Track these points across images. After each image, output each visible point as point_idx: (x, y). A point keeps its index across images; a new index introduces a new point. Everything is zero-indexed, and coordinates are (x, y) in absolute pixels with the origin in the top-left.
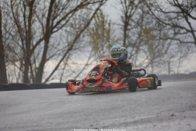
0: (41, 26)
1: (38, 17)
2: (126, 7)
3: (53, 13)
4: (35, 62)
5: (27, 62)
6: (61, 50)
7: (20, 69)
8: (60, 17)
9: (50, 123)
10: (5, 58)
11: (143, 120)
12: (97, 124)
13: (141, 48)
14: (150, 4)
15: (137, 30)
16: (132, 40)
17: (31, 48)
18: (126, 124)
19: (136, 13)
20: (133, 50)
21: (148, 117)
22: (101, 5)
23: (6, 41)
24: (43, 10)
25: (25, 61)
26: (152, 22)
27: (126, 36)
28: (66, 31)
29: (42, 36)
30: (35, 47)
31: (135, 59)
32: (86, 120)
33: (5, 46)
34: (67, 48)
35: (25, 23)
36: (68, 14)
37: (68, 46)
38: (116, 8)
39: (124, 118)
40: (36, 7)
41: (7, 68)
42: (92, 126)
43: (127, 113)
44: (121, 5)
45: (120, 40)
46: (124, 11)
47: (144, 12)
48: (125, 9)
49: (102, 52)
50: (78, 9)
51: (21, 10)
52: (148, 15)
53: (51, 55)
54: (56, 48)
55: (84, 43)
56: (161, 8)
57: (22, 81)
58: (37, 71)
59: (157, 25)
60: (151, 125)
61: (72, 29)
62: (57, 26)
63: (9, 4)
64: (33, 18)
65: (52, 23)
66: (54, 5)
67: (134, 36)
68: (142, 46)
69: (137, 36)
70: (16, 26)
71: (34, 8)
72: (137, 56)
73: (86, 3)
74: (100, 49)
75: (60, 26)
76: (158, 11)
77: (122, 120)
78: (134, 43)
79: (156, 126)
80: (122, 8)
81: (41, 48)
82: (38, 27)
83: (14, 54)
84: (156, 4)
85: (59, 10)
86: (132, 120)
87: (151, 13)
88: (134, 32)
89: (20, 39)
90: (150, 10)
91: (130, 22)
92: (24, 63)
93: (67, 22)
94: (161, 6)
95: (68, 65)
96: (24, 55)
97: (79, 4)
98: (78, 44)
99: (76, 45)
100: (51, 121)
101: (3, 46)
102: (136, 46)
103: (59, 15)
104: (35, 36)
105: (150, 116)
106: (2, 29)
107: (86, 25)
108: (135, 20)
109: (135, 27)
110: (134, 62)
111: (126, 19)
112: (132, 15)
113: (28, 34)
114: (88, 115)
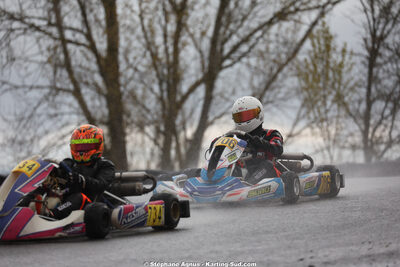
0: (198, 55)
1: (192, 36)
2: (374, 20)
3: (222, 29)
4: (184, 129)
5: (168, 128)
7: (155, 142)
8: (238, 36)
9: (217, 252)
10: (125, 117)
12: (312, 258)
15: (395, 66)
16: (385, 87)
17: (179, 98)
18: (372, 258)
19: (393, 31)
22: (322, 14)
23: (127, 83)
24: (202, 22)
25: (166, 126)
27: (372, 79)
28: (248, 65)
29: (200, 76)
30: (185, 98)
31: (390, 124)
32: (289, 247)
33: (126, 93)
35: (166, 49)
36: (255, 31)
38: (353, 21)
39: (367, 246)
40: (187, 15)
41: (128, 138)
42: (302, 260)
43: (373, 235)
44: (364, 15)
45: (360, 86)
46: (370, 28)
48: (372, 23)
49: (322, 110)
50: (275, 20)
51: (159, 22)
53: (217, 114)
54: (227, 100)
55: (284, 90)
57: (158, 166)
58: (188, 145)
61: (261, 63)
62: (233, 56)
63: (136, 8)
65: (222, 50)
66: (227, 11)
67: (389, 77)
70: (148, 54)
71: (184, 17)
72: (392, 120)
74: (319, 104)
75: (236, 55)
77: (364, 250)
78: (388, 92)
80: (366, 21)
81: (199, 100)
83: (144, 112)
86: (383, 250)
88: (388, 71)
89: (157, 81)
91: (381, 50)
92: (162, 128)
93: (252, 47)
97: (278, 10)
98: (272, 94)
100: (218, 248)
101: (120, 95)
102: (392, 98)
103: (235, 32)
107: (290, 56)
108: (391, 46)
109: (390, 59)
110: (387, 132)
111: (373, 43)
112: (386, 36)
113: (172, 70)
114: (294, 239)
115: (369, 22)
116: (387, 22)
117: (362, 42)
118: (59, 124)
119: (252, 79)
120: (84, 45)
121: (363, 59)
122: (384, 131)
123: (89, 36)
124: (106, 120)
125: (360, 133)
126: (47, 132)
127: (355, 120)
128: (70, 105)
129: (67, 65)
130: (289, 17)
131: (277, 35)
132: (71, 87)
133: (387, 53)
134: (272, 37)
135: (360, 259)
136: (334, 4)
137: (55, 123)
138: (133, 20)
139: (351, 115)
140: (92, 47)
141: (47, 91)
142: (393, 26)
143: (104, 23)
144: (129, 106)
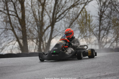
0: (49, 18)
2: (101, 6)
3: (56, 10)
4: (45, 40)
6: (62, 32)
7: (36, 44)
8: (61, 12)
10: (27, 37)
11: (111, 75)
12: (82, 77)
13: (110, 31)
14: (116, 4)
15: (107, 20)
16: (104, 26)
17: (43, 31)
18: (100, 77)
19: (107, 10)
20: (105, 32)
21: (113, 72)
22: (85, 5)
23: (28, 27)
24: (50, 8)
25: (39, 39)
26: (117, 15)
27: (101, 24)
28: (64, 21)
29: (50, 24)
30: (45, 30)
31: (106, 37)
32: (76, 74)
33: (28, 30)
35: (39, 16)
38: (95, 7)
39: (99, 73)
41: (28, 43)
42: (79, 78)
43: (101, 70)
44: (98, 5)
45: (97, 26)
46: (100, 9)
47: (112, 9)
48: (100, 7)
49: (85, 34)
50: (71, 7)
51: (37, 8)
52: (114, 11)
53: (55, 35)
54: (58, 31)
57: (37, 51)
58: (46, 45)
60: (116, 78)
61: (68, 20)
62: (59, 18)
63: (30, 4)
64: (44, 13)
65: (56, 16)
66: (57, 5)
67: (106, 24)
68: (110, 30)
69: (107, 24)
70: (34, 18)
71: (45, 7)
72: (107, 36)
73: (76, 4)
74: (84, 32)
75: (60, 18)
77: (98, 75)
78: (105, 28)
80: (98, 7)
81: (49, 31)
83: (33, 35)
85: (60, 8)
86: (104, 75)
87: (116, 10)
88: (105, 22)
89: (37, 26)
90: (115, 8)
91: (103, 15)
92: (38, 40)
93: (65, 15)
96: (39, 35)
97: (72, 4)
101: (26, 30)
102: (107, 30)
103: (60, 11)
104: (45, 24)
105: (115, 72)
106: (26, 19)
107: (76, 17)
108: (106, 14)
109: (106, 18)
110: (105, 40)
111: (101, 13)
112: (104, 11)
113: (41, 23)
114: (77, 72)
115: (99, 7)
116: (105, 7)
117: (98, 13)
118: (8, 39)
119: (65, 25)
120: (15, 16)
121: (98, 18)
122: (104, 39)
123: (16, 13)
124: (21, 38)
125: (97, 40)
126: (4, 42)
127: (96, 36)
128: (11, 34)
129: (10, 22)
130: (76, 6)
131: (72, 12)
132: (11, 28)
133: (105, 16)
134: (71, 12)
135: (97, 77)
136: (89, 2)
137: (6, 39)
138: (29, 8)
139: (95, 35)
140: (17, 16)
141: (4, 29)
142: (107, 8)
143: (20, 9)
144: (28, 33)
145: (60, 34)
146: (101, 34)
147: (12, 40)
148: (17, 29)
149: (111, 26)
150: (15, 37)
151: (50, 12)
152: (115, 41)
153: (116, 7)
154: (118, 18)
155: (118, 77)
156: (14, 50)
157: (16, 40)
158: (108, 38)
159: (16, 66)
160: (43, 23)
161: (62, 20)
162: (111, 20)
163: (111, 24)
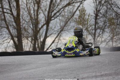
0: (44, 16)
1: (42, 10)
2: (97, 5)
3: (52, 8)
4: (40, 38)
5: (35, 38)
6: (56, 31)
7: (31, 42)
8: (56, 10)
9: (49, 75)
10: (22, 35)
11: (107, 74)
12: (78, 77)
13: (105, 30)
14: (112, 3)
15: (103, 19)
16: (100, 25)
17: (38, 29)
18: (96, 77)
19: (102, 8)
20: (100, 31)
22: (81, 4)
23: (23, 25)
24: (45, 6)
26: (113, 14)
27: (96, 23)
28: (59, 19)
29: (45, 22)
30: (40, 29)
32: (71, 74)
33: (22, 28)
34: (60, 30)
35: (34, 14)
36: (61, 9)
37: (61, 28)
38: (90, 6)
39: (95, 73)
41: (23, 41)
42: (75, 77)
43: (96, 70)
44: (94, 4)
45: (93, 25)
47: (107, 8)
48: (96, 6)
50: (67, 5)
51: (32, 6)
52: (110, 10)
53: (50, 34)
54: (53, 30)
55: (70, 27)
56: (118, 6)
57: (32, 50)
58: (41, 43)
59: (115, 16)
60: (112, 77)
61: (63, 18)
62: (54, 16)
64: (39, 11)
65: (51, 15)
66: (53, 3)
67: (101, 22)
68: (106, 29)
69: (103, 23)
70: (29, 16)
71: (40, 5)
72: (102, 36)
73: (72, 2)
75: (56, 16)
76: (116, 8)
77: (94, 74)
78: (101, 27)
79: (114, 78)
81: (44, 30)
82: (42, 17)
83: (28, 34)
84: (115, 3)
85: (55, 6)
86: (100, 74)
87: (112, 9)
88: (101, 21)
89: (32, 24)
90: (111, 7)
91: (99, 14)
92: (33, 38)
93: (60, 14)
94: (118, 4)
95: (61, 40)
96: (34, 34)
97: (67, 3)
98: (67, 28)
99: (66, 28)
100: (50, 74)
101: (21, 28)
102: (102, 29)
103: (55, 9)
104: (40, 22)
105: (110, 72)
106: (21, 17)
107: (72, 16)
108: (102, 13)
109: (102, 17)
111: (97, 12)
112: (100, 10)
113: (36, 21)
114: (73, 71)
115: (95, 6)
116: (100, 6)
117: (93, 12)
118: (2, 37)
119: (60, 23)
120: (10, 14)
121: (93, 17)
122: (100, 38)
123: (11, 11)
124: (16, 36)
125: (93, 39)
127: (91, 35)
128: (6, 32)
129: (5, 20)
130: (71, 4)
132: (6, 26)
133: (101, 15)
135: (93, 77)
137: (1, 37)
138: (24, 6)
140: (12, 14)
142: (102, 7)
143: (16, 7)
144: (23, 32)
145: (55, 32)
146: (96, 33)
147: (6, 38)
148: (12, 27)
149: (106, 25)
150: (10, 35)
151: (46, 10)
152: (110, 40)
153: (112, 5)
154: (114, 17)
155: (113, 77)
156: (8, 48)
157: (11, 38)
158: (103, 38)
159: (11, 64)
160: (39, 21)
161: (57, 18)
162: (107, 19)
163: (107, 23)
